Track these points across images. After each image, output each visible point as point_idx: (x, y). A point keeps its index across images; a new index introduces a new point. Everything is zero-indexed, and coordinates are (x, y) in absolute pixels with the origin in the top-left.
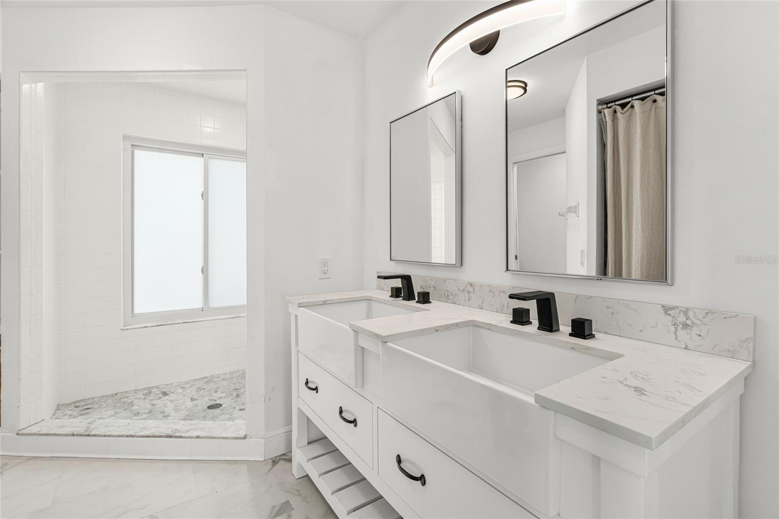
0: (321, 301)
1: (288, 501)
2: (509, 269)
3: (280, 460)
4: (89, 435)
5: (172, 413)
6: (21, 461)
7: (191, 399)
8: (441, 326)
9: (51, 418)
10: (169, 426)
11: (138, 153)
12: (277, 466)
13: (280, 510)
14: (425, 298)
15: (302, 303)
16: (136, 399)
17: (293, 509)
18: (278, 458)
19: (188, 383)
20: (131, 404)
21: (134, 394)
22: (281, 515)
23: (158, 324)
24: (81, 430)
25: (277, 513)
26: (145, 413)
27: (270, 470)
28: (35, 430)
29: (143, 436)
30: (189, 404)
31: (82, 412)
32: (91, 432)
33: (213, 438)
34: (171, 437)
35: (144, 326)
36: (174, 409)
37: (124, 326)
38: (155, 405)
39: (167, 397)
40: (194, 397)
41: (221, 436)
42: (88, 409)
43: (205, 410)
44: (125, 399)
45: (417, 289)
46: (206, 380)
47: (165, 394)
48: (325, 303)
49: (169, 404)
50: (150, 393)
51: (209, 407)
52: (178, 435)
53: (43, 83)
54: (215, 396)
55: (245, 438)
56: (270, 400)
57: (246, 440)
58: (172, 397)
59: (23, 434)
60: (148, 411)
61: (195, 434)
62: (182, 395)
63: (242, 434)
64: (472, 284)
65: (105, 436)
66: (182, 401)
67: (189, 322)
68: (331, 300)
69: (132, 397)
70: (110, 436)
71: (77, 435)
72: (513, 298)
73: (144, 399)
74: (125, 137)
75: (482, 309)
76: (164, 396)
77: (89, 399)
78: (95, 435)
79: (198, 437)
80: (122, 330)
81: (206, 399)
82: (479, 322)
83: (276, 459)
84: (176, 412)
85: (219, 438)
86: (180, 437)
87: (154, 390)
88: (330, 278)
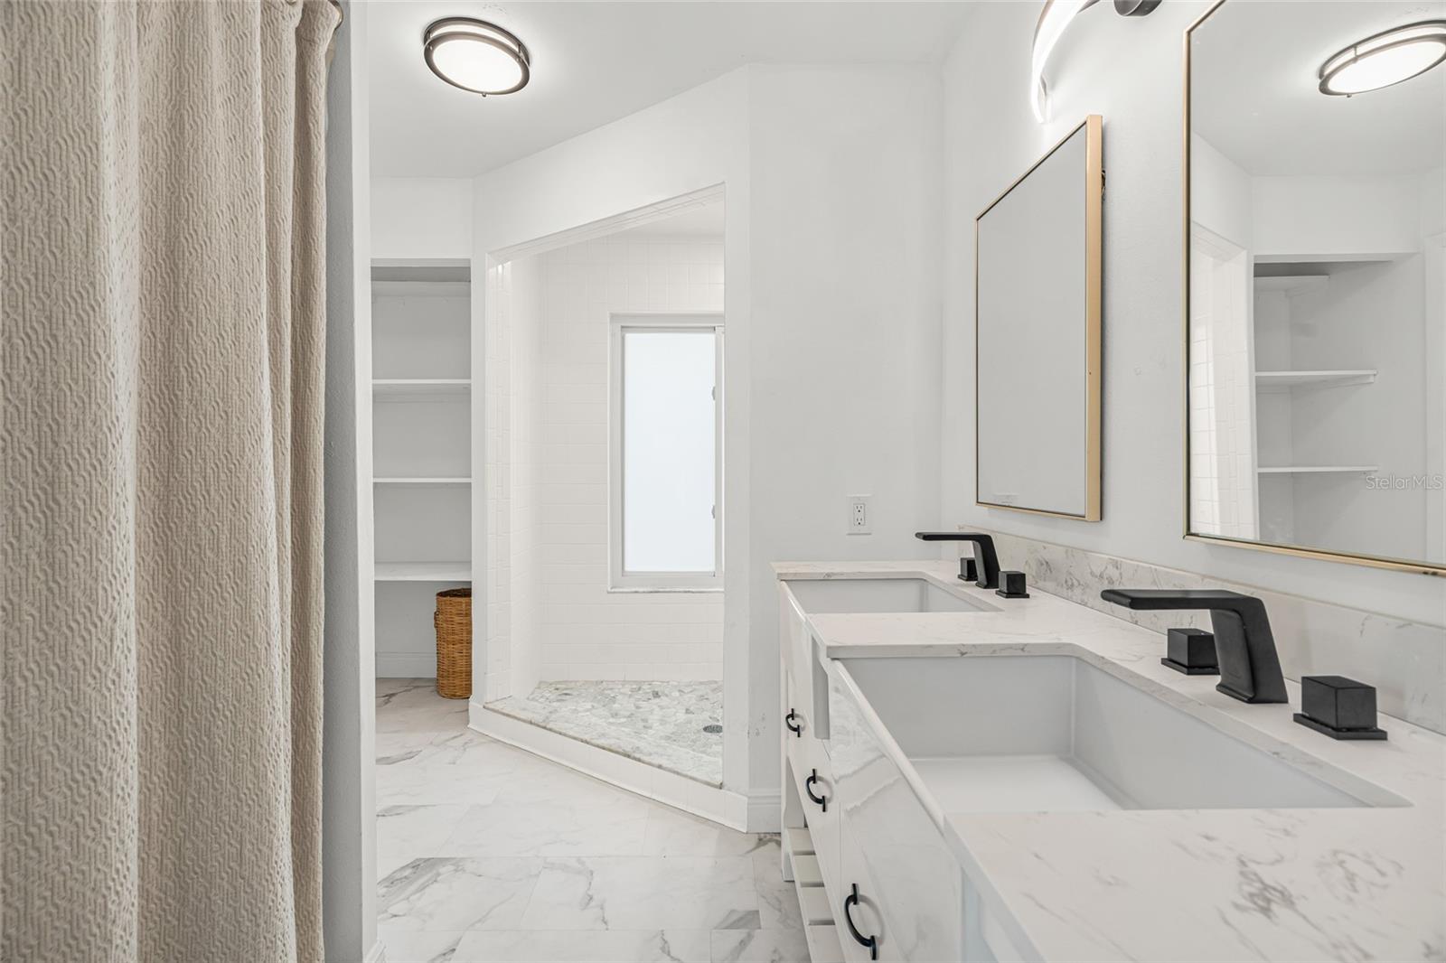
0: (822, 574)
1: (757, 912)
2: (1193, 531)
3: (770, 840)
4: (545, 728)
5: (656, 725)
6: (484, 740)
7: (687, 710)
8: (974, 646)
9: (528, 699)
10: (633, 740)
11: (629, 337)
12: (762, 849)
13: (741, 918)
14: (1016, 587)
15: (786, 574)
16: (621, 693)
17: (760, 928)
18: (768, 837)
19: (689, 685)
20: (614, 699)
21: (620, 686)
22: (738, 928)
23: (651, 590)
24: (538, 719)
25: (735, 922)
26: (625, 717)
27: (751, 851)
28: (499, 706)
29: (598, 746)
30: (682, 716)
31: (560, 698)
32: (548, 723)
33: (678, 773)
34: (629, 756)
35: (634, 590)
36: (661, 720)
37: (612, 588)
38: (640, 708)
39: (657, 700)
40: (692, 709)
41: (689, 774)
42: (566, 694)
43: (699, 731)
44: (609, 692)
45: (1006, 566)
46: (715, 686)
47: (656, 695)
48: (827, 579)
49: (657, 709)
50: (639, 689)
51: (706, 729)
52: (637, 755)
53: (509, 263)
54: (719, 713)
55: (721, 786)
56: (758, 734)
57: (721, 791)
58: (664, 701)
59: (488, 709)
60: (628, 713)
61: (657, 761)
62: (676, 702)
63: (718, 779)
64: (1117, 562)
65: (560, 734)
66: (674, 710)
67: (693, 592)
68: (842, 574)
69: (617, 690)
70: (565, 735)
71: (535, 724)
72: (1109, 600)
73: (630, 696)
74: (614, 317)
75: (1136, 623)
76: (654, 697)
77: (571, 682)
78: (550, 730)
79: (660, 767)
80: (608, 593)
81: (706, 715)
82: (1084, 649)
83: (765, 837)
84: (661, 724)
85: (686, 776)
86: (639, 760)
87: (645, 687)
88: (870, 534)
